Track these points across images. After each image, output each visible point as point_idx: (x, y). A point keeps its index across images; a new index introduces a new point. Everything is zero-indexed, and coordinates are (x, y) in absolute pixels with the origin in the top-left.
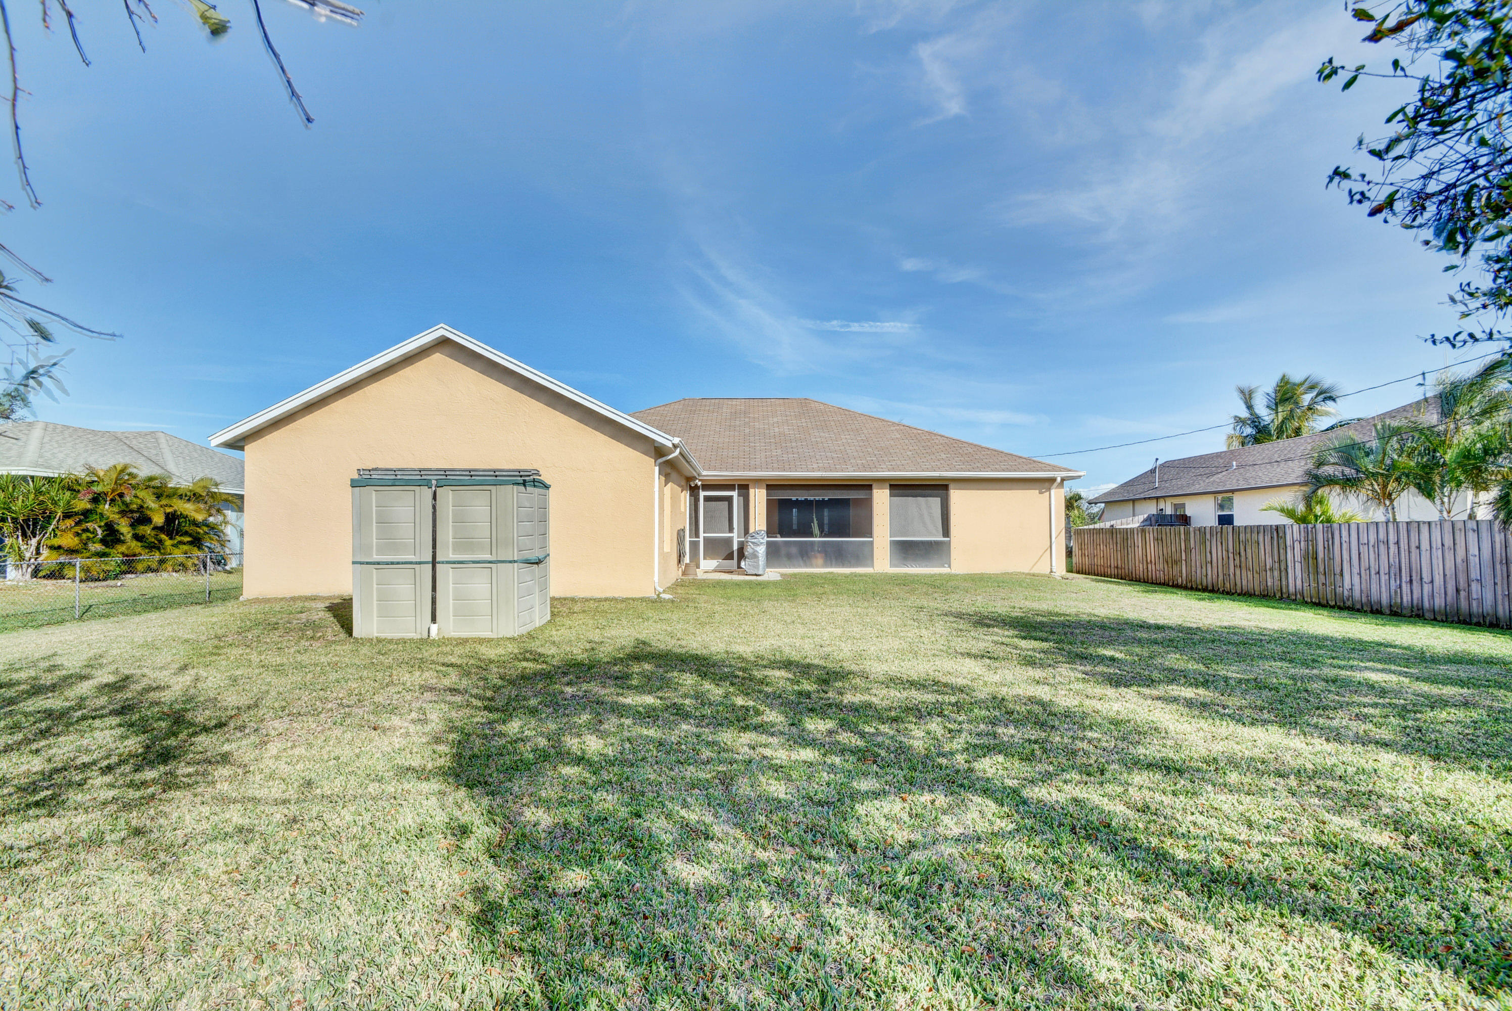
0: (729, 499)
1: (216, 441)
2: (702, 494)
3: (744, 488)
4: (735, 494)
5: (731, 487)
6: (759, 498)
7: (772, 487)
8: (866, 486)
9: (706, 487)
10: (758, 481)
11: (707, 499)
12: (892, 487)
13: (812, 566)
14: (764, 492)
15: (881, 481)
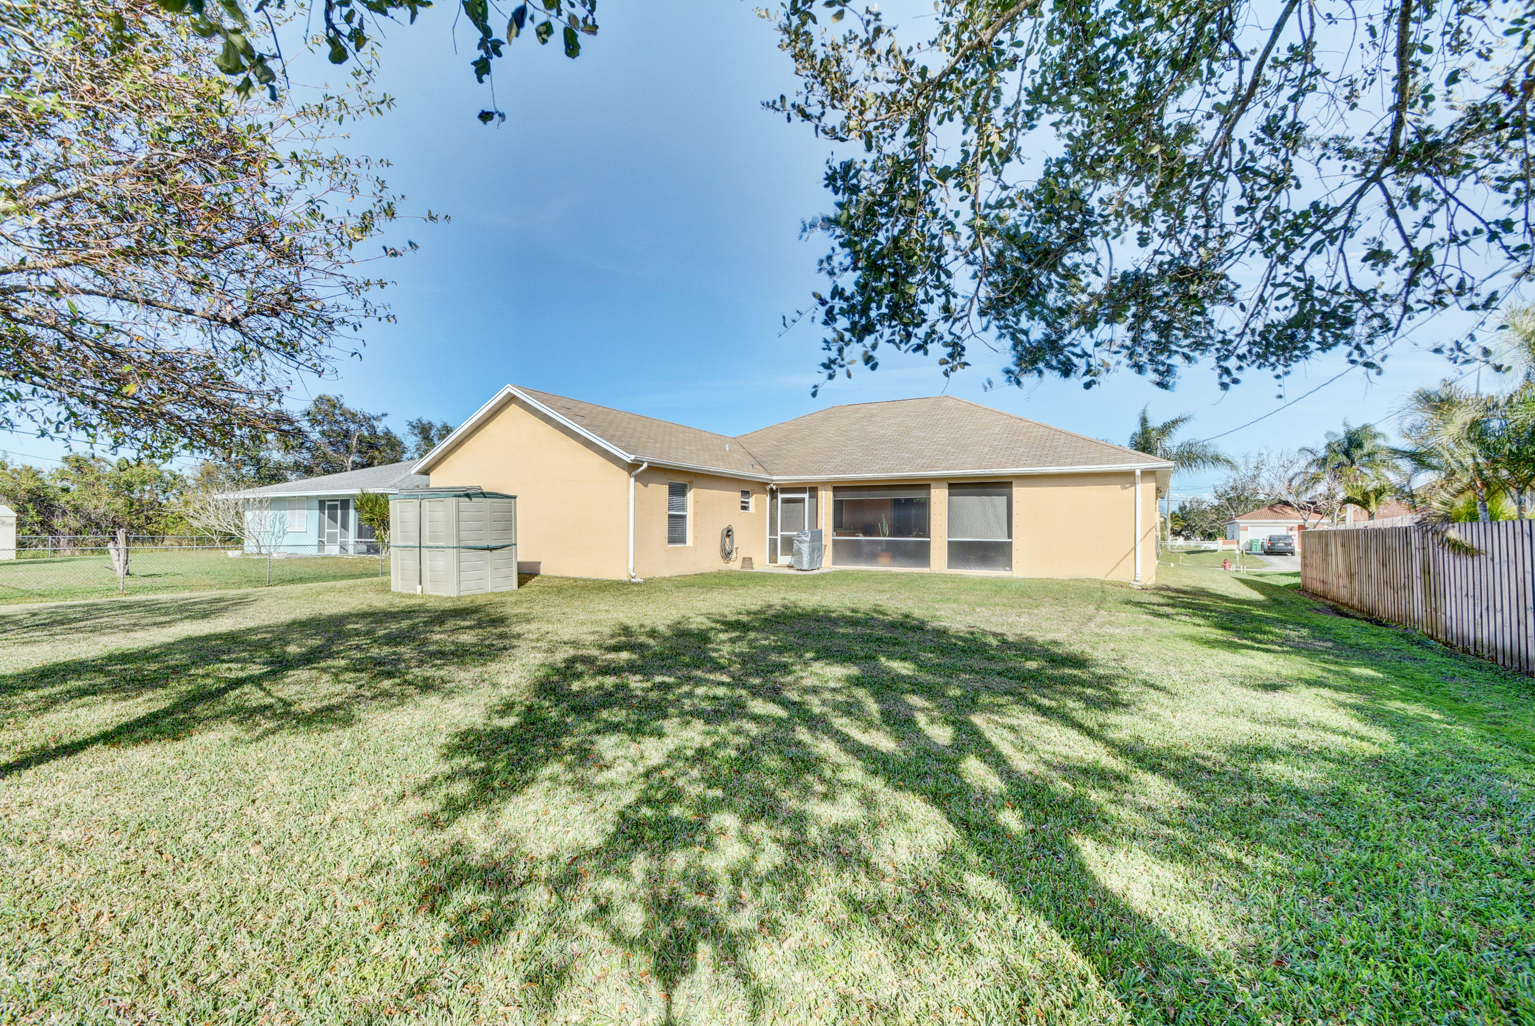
0: (802, 501)
1: (414, 471)
2: (780, 496)
3: (813, 490)
4: (806, 496)
5: (802, 490)
6: (826, 499)
7: (838, 488)
8: (924, 485)
9: (785, 490)
10: (825, 484)
11: (785, 501)
12: (951, 486)
13: (877, 565)
14: (831, 493)
15: (939, 479)
